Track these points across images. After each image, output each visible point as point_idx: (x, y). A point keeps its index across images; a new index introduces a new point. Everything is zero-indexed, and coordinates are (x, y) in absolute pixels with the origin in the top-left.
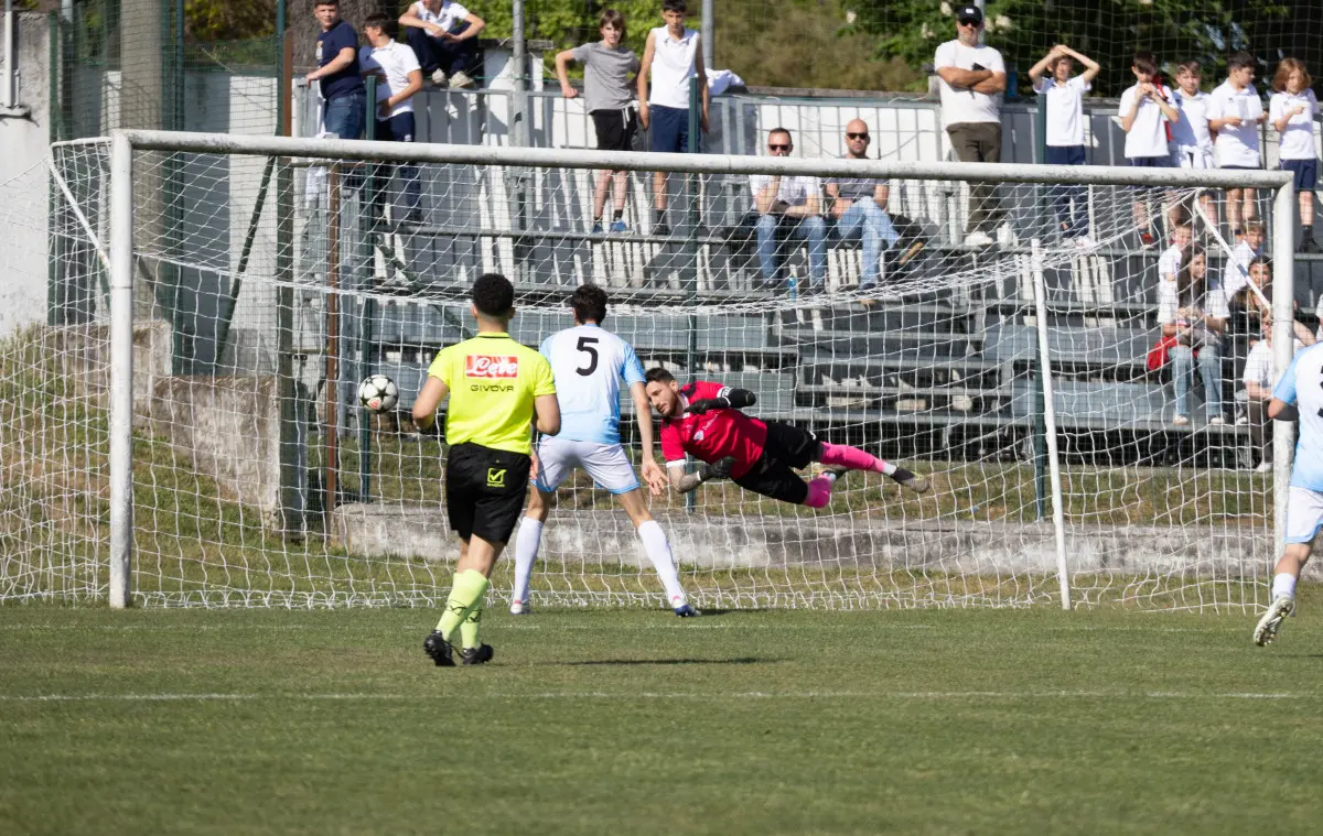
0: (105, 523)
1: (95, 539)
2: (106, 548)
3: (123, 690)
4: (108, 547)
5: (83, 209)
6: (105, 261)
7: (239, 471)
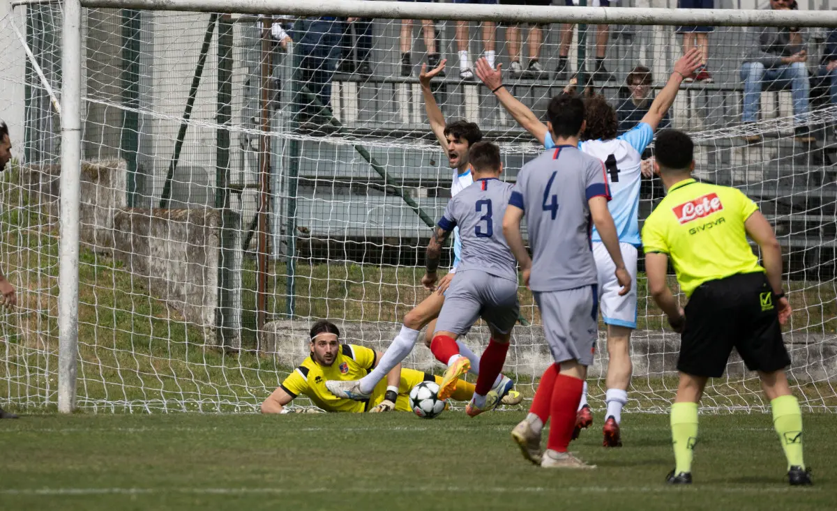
0: (53, 338)
1: (45, 351)
2: (54, 360)
3: (40, 486)
4: (57, 359)
5: (39, 61)
6: (57, 106)
7: (184, 291)
